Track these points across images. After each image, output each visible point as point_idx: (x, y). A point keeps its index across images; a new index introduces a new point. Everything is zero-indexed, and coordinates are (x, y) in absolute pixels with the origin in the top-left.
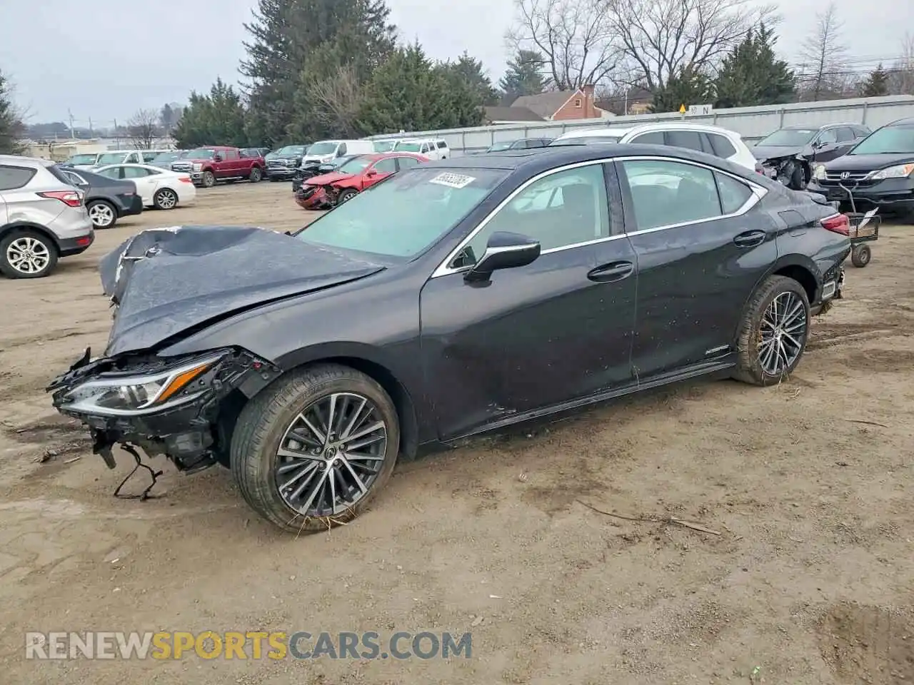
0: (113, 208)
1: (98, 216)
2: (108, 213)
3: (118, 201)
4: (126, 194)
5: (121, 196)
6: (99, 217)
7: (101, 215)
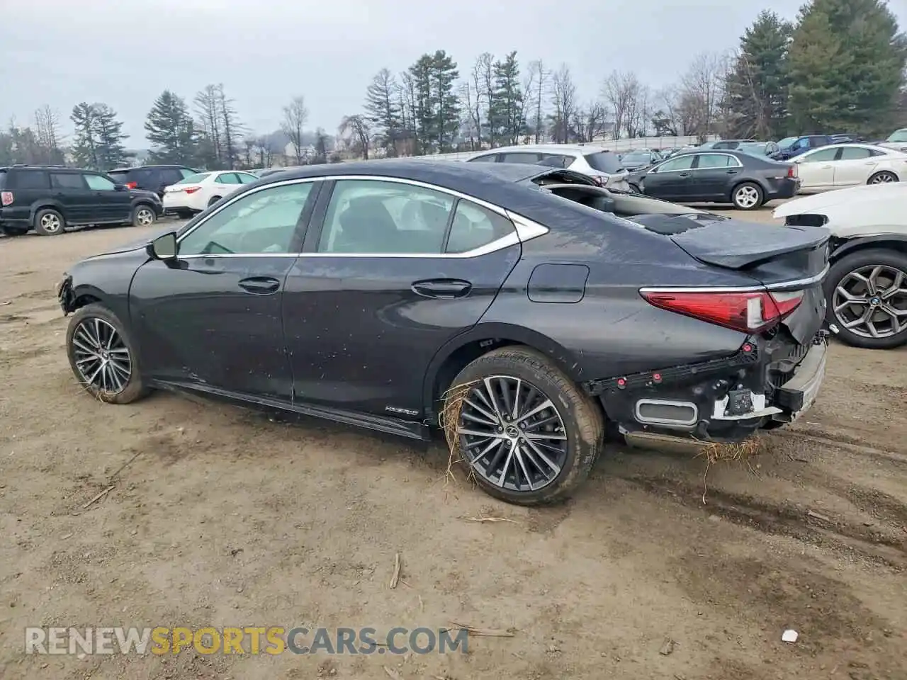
0: (761, 191)
1: (744, 197)
2: (754, 196)
3: (766, 184)
4: (777, 178)
5: (770, 179)
6: (744, 199)
7: (747, 197)
